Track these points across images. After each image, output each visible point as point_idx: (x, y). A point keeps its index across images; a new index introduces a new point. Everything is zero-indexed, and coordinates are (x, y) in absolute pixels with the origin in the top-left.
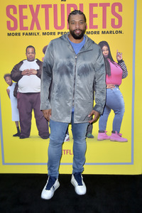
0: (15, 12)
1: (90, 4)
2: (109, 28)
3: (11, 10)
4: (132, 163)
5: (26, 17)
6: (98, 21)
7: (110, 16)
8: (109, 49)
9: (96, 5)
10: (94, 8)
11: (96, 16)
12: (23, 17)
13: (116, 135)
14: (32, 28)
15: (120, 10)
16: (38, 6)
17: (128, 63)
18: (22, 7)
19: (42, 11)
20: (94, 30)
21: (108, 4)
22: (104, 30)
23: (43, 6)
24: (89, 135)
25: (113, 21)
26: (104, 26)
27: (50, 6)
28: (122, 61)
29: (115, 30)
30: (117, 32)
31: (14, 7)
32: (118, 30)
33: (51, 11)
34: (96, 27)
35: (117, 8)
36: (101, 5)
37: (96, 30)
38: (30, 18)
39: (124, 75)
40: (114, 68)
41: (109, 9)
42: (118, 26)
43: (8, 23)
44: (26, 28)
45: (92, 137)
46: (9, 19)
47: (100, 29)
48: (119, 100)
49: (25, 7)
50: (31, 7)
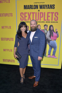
0: (23, 15)
1: (48, 13)
2: (54, 21)
3: (22, 14)
4: (58, 65)
5: (26, 16)
6: (50, 18)
7: (54, 17)
8: (53, 28)
9: (49, 13)
10: (49, 14)
11: (49, 16)
12: (25, 16)
13: (54, 56)
14: (28, 20)
15: (58, 15)
16: (30, 13)
17: (59, 33)
18: (25, 13)
19: (32, 14)
20: (48, 21)
21: (54, 13)
22: (52, 21)
23: (32, 13)
24: (45, 55)
25: (55, 18)
26: (52, 20)
27: (34, 13)
28: (57, 32)
29: (55, 21)
30: (56, 22)
31: (23, 13)
32: (57, 21)
33: (35, 14)
34: (49, 20)
35: (56, 14)
36: (51, 13)
37: (49, 21)
38: (28, 17)
39: (57, 37)
40: (54, 34)
41: (54, 14)
42: (56, 20)
43: (21, 18)
44: (26, 20)
45: (46, 56)
46: (21, 17)
47: (51, 21)
48: (55, 45)
49: (26, 13)
50: (28, 13)
